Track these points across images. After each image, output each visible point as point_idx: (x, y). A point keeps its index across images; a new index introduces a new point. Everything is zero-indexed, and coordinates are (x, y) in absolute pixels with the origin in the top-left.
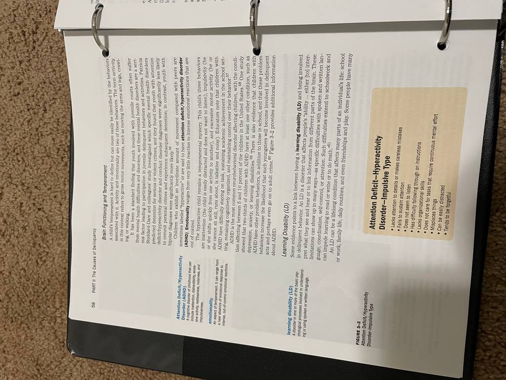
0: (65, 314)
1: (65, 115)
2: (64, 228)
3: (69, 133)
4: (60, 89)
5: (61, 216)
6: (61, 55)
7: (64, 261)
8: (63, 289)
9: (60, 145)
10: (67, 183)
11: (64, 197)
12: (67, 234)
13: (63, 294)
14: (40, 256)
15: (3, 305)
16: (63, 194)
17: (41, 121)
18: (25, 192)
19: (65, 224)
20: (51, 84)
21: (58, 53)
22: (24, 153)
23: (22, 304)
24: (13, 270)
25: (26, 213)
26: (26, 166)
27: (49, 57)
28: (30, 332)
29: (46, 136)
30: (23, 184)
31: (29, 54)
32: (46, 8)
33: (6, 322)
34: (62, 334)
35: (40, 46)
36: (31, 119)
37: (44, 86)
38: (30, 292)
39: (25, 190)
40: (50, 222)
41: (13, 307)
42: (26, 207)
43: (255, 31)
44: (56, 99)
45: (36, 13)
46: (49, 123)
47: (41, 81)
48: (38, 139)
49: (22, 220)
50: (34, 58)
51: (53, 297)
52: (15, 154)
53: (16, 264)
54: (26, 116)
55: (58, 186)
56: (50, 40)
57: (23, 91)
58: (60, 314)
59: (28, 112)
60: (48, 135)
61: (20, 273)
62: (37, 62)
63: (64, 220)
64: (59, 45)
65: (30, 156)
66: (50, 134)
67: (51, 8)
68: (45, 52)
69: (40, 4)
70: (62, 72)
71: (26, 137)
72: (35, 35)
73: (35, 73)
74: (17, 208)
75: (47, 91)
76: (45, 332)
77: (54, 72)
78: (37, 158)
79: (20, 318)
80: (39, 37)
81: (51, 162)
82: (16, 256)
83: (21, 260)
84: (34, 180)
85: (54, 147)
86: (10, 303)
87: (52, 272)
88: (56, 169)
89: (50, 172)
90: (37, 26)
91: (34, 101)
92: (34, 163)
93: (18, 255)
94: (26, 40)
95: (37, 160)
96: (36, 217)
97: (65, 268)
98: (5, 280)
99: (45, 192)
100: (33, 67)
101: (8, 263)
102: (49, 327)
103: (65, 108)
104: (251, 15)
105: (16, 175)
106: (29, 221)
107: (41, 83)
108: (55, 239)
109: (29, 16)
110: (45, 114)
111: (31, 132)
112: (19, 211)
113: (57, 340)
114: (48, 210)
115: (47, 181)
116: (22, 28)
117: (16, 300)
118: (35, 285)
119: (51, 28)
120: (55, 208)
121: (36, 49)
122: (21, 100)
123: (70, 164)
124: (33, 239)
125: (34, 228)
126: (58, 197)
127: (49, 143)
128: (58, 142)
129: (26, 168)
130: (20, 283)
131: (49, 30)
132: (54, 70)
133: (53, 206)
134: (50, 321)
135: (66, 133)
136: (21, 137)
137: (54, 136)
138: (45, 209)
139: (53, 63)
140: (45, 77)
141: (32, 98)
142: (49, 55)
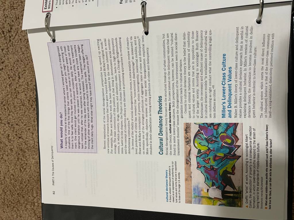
0: (40, 200)
1: (32, 80)
2: (36, 147)
3: (35, 90)
4: (28, 64)
5: (33, 141)
6: (27, 43)
7: (37, 168)
8: (37, 185)
9: (30, 98)
10: (36, 120)
11: (34, 129)
12: (38, 151)
13: (38, 188)
14: (22, 166)
15: (1, 198)
16: (34, 127)
17: (17, 84)
18: (10, 128)
19: (36, 145)
20: (22, 61)
21: (25, 42)
22: (8, 104)
23: (13, 196)
24: (6, 175)
25: (12, 141)
26: (10, 112)
27: (20, 45)
28: (19, 212)
29: (21, 93)
30: (9, 123)
31: (7, 44)
32: (16, 16)
33: (4, 208)
34: (39, 213)
35: (13, 39)
36: (11, 83)
37: (18, 63)
38: (18, 188)
39: (10, 127)
40: (27, 145)
41: (8, 198)
42: (12, 137)
43: (145, 20)
44: (25, 70)
45: (10, 20)
46: (22, 85)
47: (16, 60)
48: (16, 96)
49: (9, 145)
50: (10, 46)
51: (32, 191)
52: (3, 105)
53: (8, 172)
54: (8, 82)
55: (30, 123)
56: (20, 35)
57: (5, 67)
58: (36, 200)
59: (9, 79)
60: (22, 92)
61: (10, 177)
62: (13, 49)
63: (36, 143)
64: (25, 38)
65: (12, 106)
66: (23, 92)
67: (19, 16)
68: (17, 43)
69: (12, 14)
70: (29, 54)
71: (9, 95)
72: (10, 33)
73: (12, 56)
74: (6, 138)
75: (20, 66)
76: (28, 212)
77: (24, 54)
78: (16, 107)
79: (12, 204)
80: (12, 34)
81: (25, 109)
82: (7, 167)
83: (10, 169)
84: (15, 120)
85: (27, 99)
86: (5, 196)
87: (30, 175)
88: (28, 112)
89: (25, 114)
90: (11, 27)
91: (12, 72)
92: (15, 110)
93: (9, 167)
94: (5, 36)
95: (16, 108)
96: (18, 143)
97: (38, 172)
98: (2, 182)
99: (22, 127)
100: (10, 52)
101: (3, 171)
102: (31, 209)
103: (31, 75)
104: (142, 12)
105: (4, 118)
106: (14, 145)
107: (16, 61)
108: (30, 155)
109: (5, 22)
110: (20, 80)
111: (12, 91)
112: (7, 140)
113: (36, 216)
114: (25, 137)
115: (24, 120)
116: (2, 29)
117: (9, 193)
118: (20, 184)
119: (20, 28)
120: (29, 136)
121: (11, 42)
122: (4, 72)
123: (37, 109)
124: (17, 156)
125: (17, 149)
126: (30, 129)
127: (23, 97)
128: (28, 96)
129: (10, 114)
130: (11, 183)
131: (19, 29)
132: (23, 53)
133: (28, 135)
134: (31, 205)
135: (33, 91)
136: (6, 95)
137: (26, 93)
138: (23, 137)
139: (22, 49)
140: (18, 58)
141: (11, 71)
142: (20, 44)
